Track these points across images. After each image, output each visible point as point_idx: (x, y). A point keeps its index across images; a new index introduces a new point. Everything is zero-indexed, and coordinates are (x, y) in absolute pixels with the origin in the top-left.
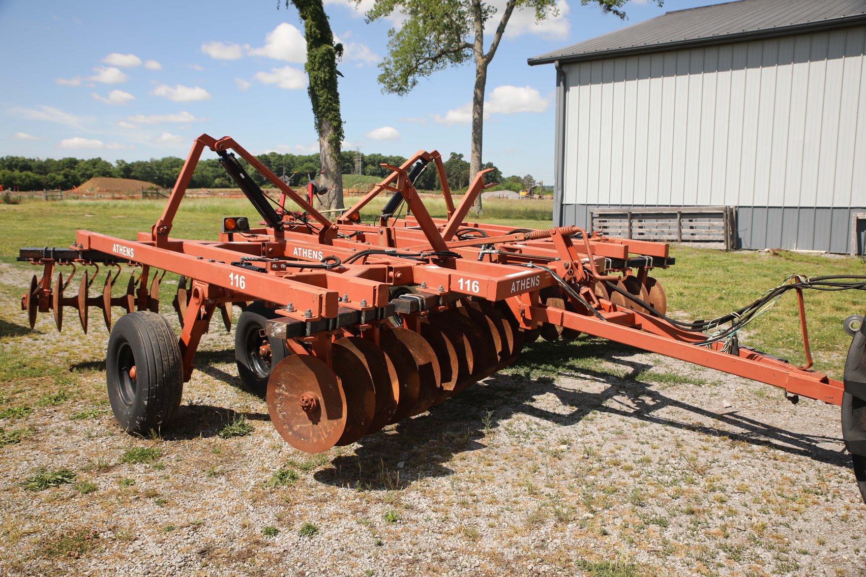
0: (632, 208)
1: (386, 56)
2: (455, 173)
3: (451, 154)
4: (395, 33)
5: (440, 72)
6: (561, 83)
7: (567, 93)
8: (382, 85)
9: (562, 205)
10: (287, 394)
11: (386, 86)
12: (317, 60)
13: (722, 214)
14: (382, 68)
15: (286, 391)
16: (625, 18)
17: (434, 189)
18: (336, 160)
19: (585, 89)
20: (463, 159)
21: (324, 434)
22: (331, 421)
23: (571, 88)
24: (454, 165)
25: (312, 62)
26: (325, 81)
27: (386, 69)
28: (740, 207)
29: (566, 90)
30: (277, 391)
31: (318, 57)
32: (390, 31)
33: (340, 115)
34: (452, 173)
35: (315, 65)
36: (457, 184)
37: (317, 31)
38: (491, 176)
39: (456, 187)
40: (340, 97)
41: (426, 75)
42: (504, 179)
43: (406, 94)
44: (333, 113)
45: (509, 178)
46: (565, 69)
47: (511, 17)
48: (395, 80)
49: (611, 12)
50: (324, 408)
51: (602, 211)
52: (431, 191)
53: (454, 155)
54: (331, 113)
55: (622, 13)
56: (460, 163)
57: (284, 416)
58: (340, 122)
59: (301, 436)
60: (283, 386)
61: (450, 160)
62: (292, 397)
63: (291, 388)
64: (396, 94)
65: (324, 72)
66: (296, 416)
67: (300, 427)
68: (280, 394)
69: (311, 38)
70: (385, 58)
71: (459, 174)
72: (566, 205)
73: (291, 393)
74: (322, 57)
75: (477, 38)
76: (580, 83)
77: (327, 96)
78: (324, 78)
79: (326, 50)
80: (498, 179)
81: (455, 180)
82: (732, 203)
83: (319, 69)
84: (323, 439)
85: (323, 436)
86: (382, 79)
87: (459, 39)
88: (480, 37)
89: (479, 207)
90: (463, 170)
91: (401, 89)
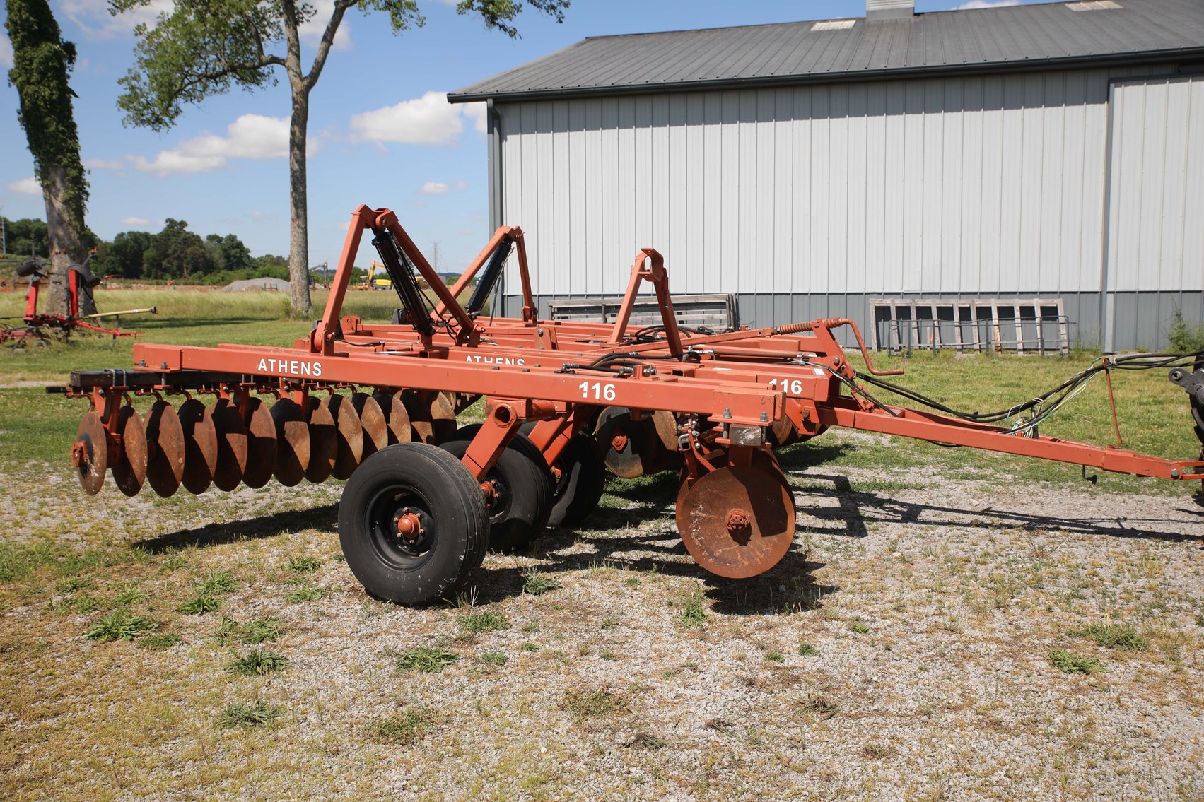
0: (606, 298)
1: (131, 67)
2: (175, 251)
3: (167, 221)
4: (146, 32)
5: (217, 97)
6: (495, 129)
7: (503, 144)
8: (124, 113)
9: (503, 297)
10: (704, 515)
11: (131, 114)
12: (34, 66)
13: (724, 303)
14: (125, 85)
15: (703, 512)
16: (517, 35)
17: (141, 277)
18: (78, 232)
19: (529, 139)
20: (187, 229)
21: (758, 553)
22: (767, 538)
23: (509, 137)
24: (173, 239)
25: (26, 70)
26: (52, 102)
27: (133, 88)
28: (740, 294)
29: (502, 138)
30: (692, 513)
31: (36, 60)
32: (138, 28)
33: (79, 159)
34: (170, 251)
35: (31, 75)
36: (180, 268)
37: (32, 19)
38: (234, 256)
39: (178, 273)
40: (78, 129)
41: (195, 101)
42: (254, 260)
43: (166, 128)
44: (69, 155)
45: (261, 259)
46: (499, 110)
47: (343, 22)
48: (148, 106)
49: (497, 27)
50: (756, 525)
51: (566, 304)
52: (136, 281)
53: (171, 223)
54: (65, 156)
55: (512, 29)
56: (183, 236)
57: (701, 541)
58: (81, 170)
59: (725, 561)
60: (701, 506)
61: (166, 230)
62: (710, 518)
63: (710, 507)
64: (149, 128)
65: (49, 87)
66: (716, 539)
67: (723, 551)
68: (695, 517)
69: (22, 30)
70: (130, 71)
71: (182, 252)
72: (509, 296)
73: (709, 513)
74: (44, 63)
75: (290, 50)
76: (521, 130)
77: (57, 128)
78: (50, 98)
79: (49, 51)
80: (244, 259)
81: (175, 263)
82: (731, 289)
83: (39, 82)
84: (758, 560)
85: (757, 556)
86: (125, 103)
87: (260, 48)
88: (295, 48)
89: (307, 303)
90: (189, 246)
91: (158, 120)
